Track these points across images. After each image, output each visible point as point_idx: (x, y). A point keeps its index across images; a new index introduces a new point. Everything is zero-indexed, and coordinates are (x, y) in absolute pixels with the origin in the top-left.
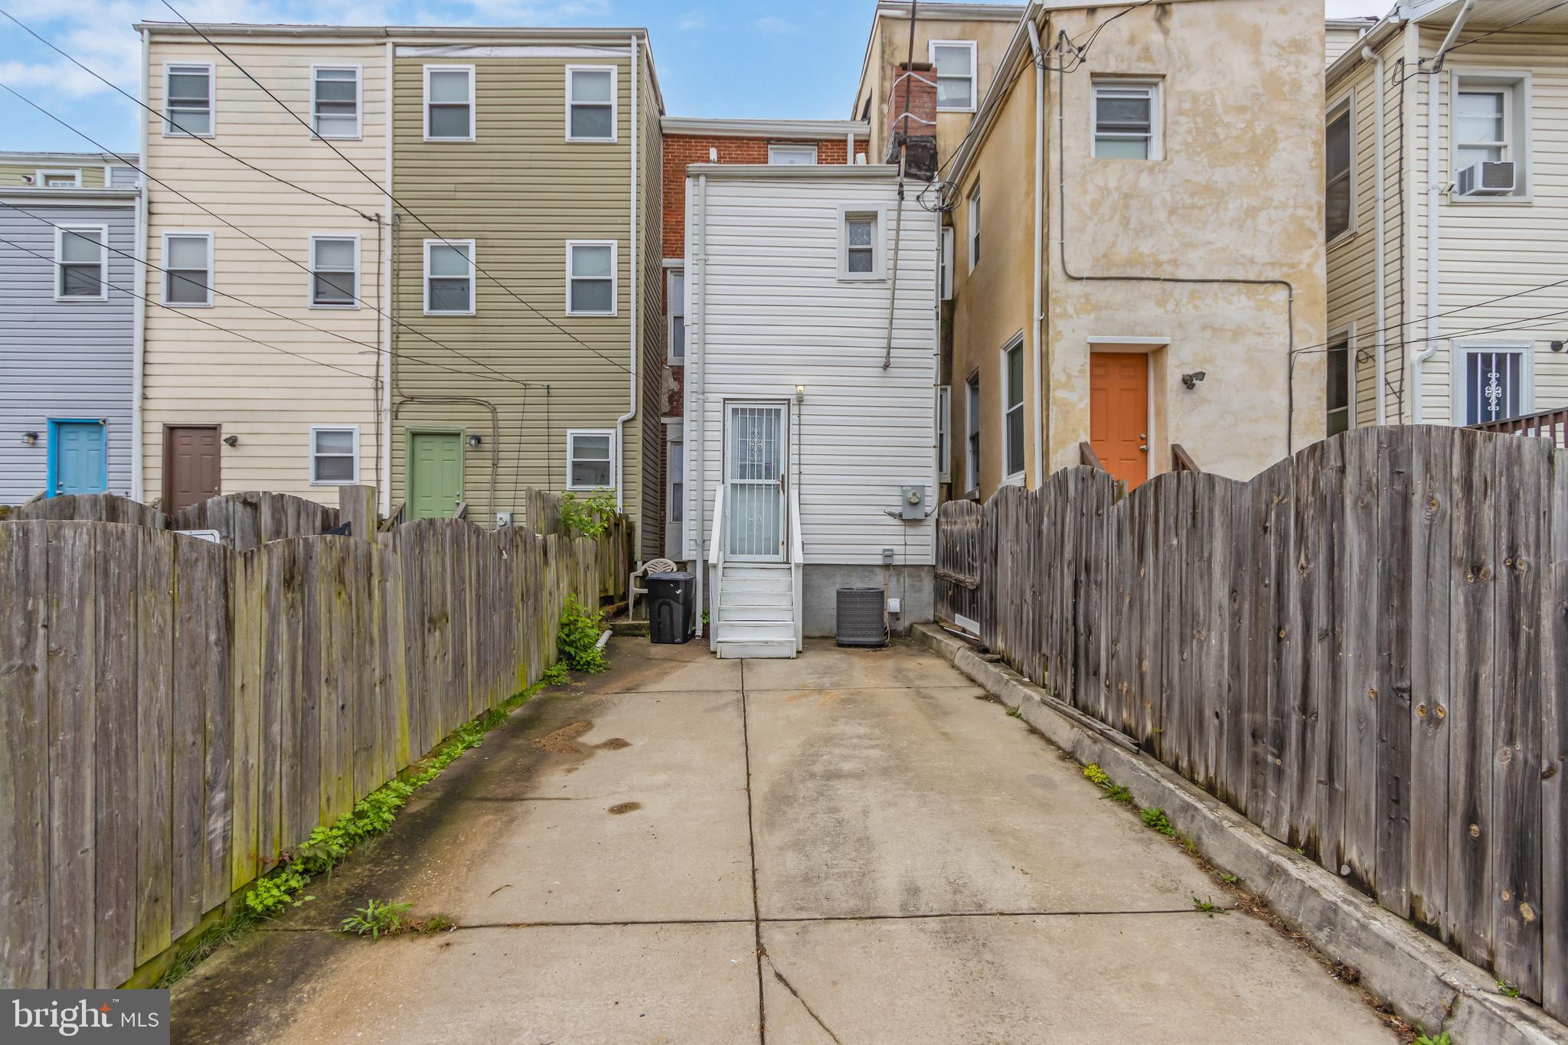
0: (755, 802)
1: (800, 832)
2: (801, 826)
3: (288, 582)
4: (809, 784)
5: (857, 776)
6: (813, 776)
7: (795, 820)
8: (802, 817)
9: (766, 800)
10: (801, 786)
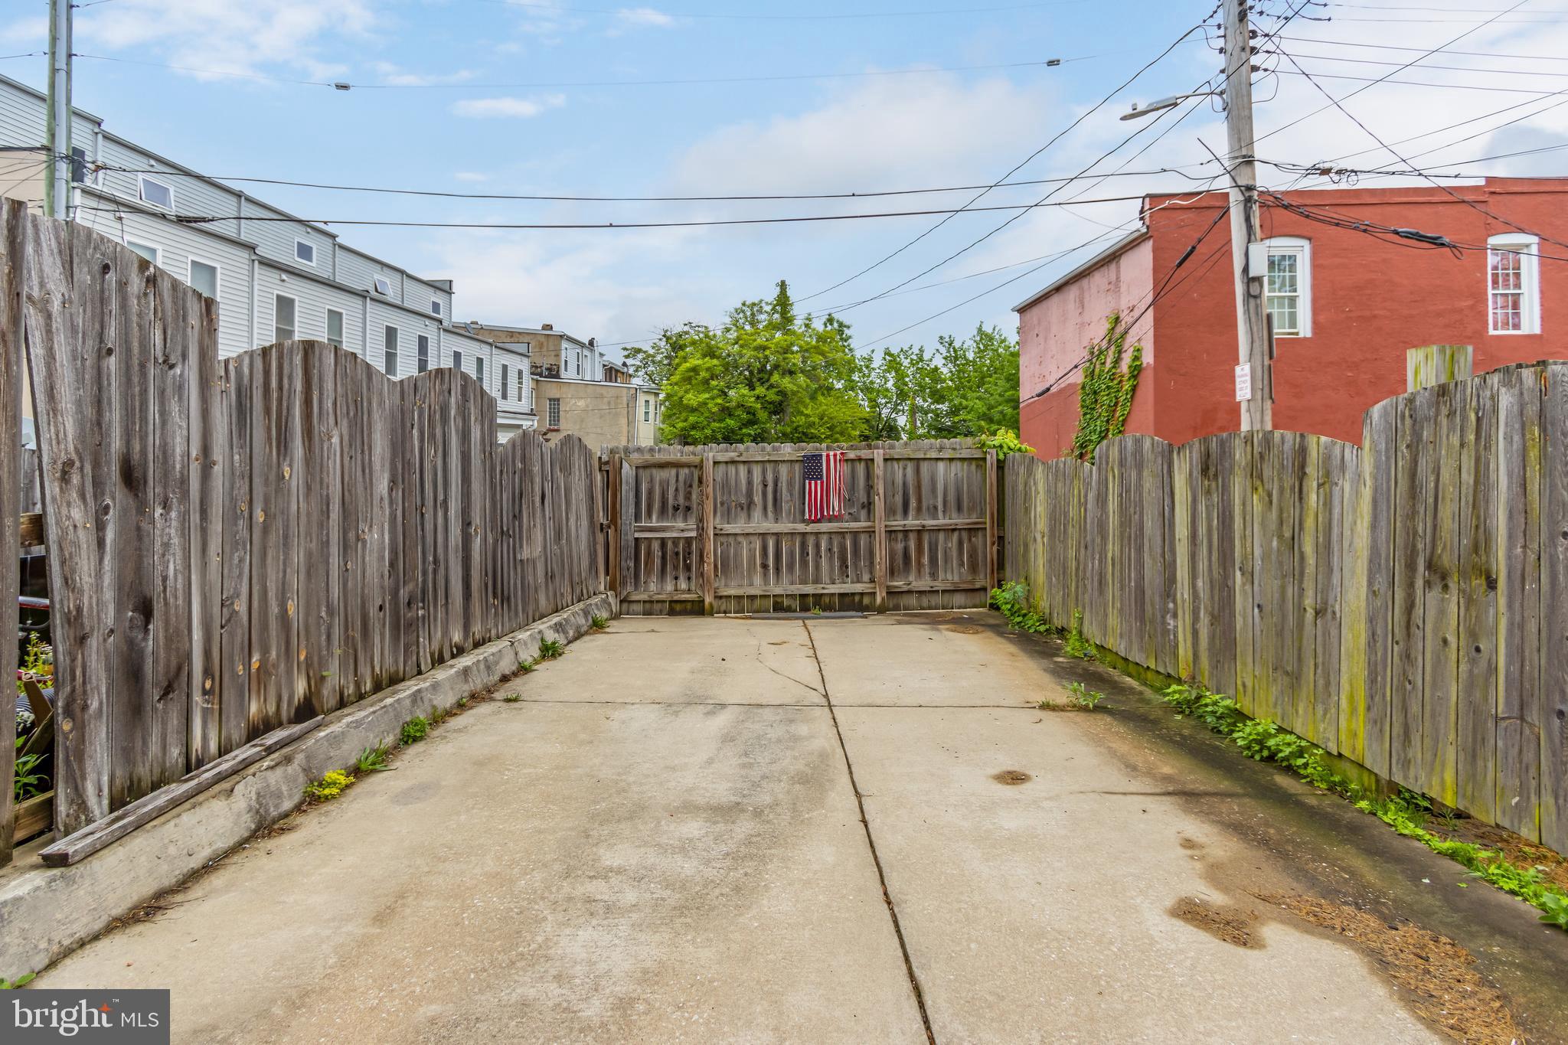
0: (845, 779)
1: (793, 749)
2: (788, 753)
3: (1205, 471)
4: (768, 799)
5: (689, 808)
6: (758, 813)
7: (795, 758)
8: (786, 761)
9: (831, 781)
10: (781, 796)
